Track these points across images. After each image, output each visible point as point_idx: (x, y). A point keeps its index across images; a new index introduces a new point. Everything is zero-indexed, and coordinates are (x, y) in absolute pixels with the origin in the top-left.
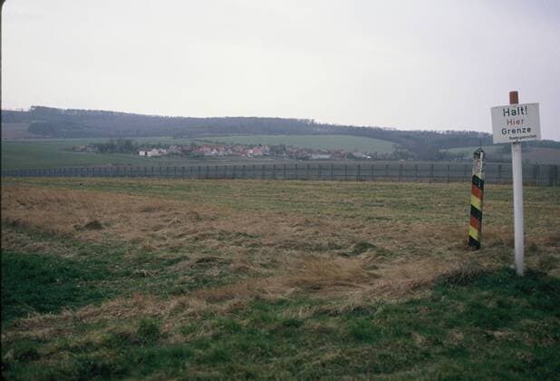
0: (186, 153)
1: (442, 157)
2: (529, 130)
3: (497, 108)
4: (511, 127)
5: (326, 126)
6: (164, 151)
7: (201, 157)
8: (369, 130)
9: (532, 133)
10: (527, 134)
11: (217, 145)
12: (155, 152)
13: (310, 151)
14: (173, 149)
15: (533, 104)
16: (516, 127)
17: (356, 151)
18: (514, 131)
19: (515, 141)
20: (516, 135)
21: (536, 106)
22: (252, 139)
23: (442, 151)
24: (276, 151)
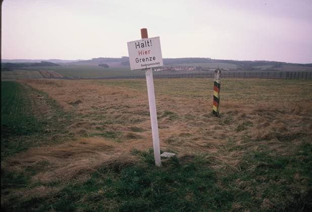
0: (169, 70)
1: (253, 69)
2: (154, 58)
3: (131, 42)
4: (142, 57)
5: (214, 60)
6: (162, 69)
7: (174, 71)
8: (227, 61)
9: (156, 61)
10: (153, 62)
11: (179, 67)
12: (159, 70)
13: (209, 68)
14: (165, 69)
15: (156, 38)
16: (145, 56)
17: (224, 67)
18: (144, 60)
19: (145, 67)
20: (146, 62)
21: (157, 39)
22: (191, 65)
23: (253, 67)
24: (198, 68)
